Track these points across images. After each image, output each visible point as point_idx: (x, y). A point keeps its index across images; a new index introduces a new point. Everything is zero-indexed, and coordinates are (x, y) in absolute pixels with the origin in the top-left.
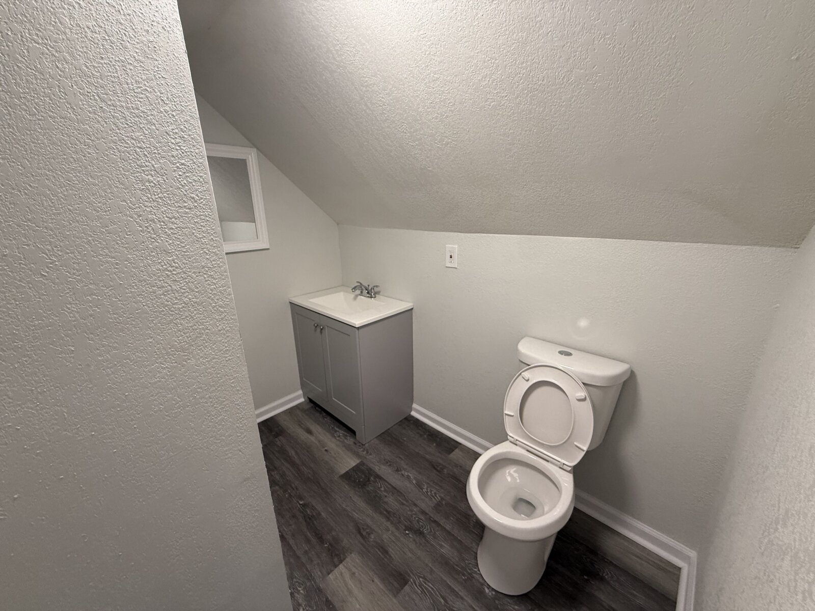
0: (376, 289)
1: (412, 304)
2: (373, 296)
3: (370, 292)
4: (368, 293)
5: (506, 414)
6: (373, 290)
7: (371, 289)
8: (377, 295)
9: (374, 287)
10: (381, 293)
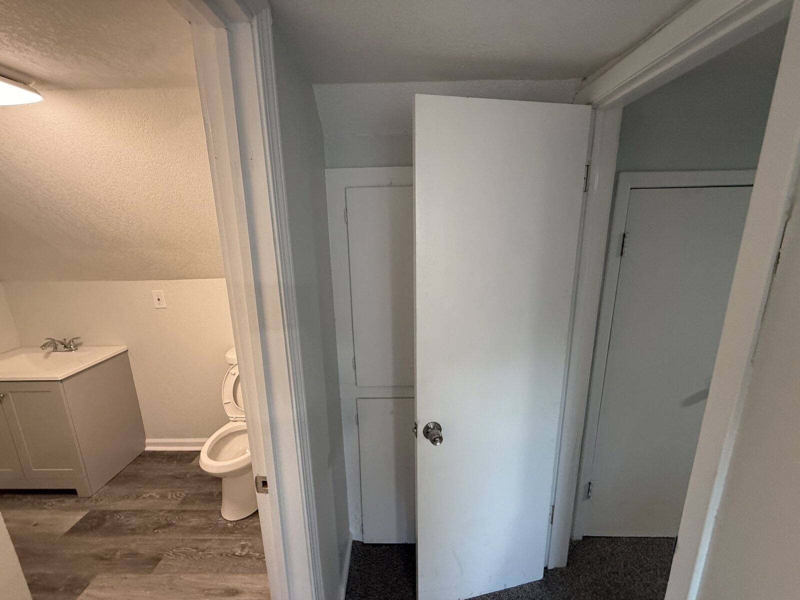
0: (76, 342)
1: (126, 346)
2: (74, 349)
3: (68, 346)
4: (65, 347)
5: (225, 403)
6: (72, 343)
7: (70, 341)
8: (78, 347)
9: (73, 339)
10: (84, 344)
